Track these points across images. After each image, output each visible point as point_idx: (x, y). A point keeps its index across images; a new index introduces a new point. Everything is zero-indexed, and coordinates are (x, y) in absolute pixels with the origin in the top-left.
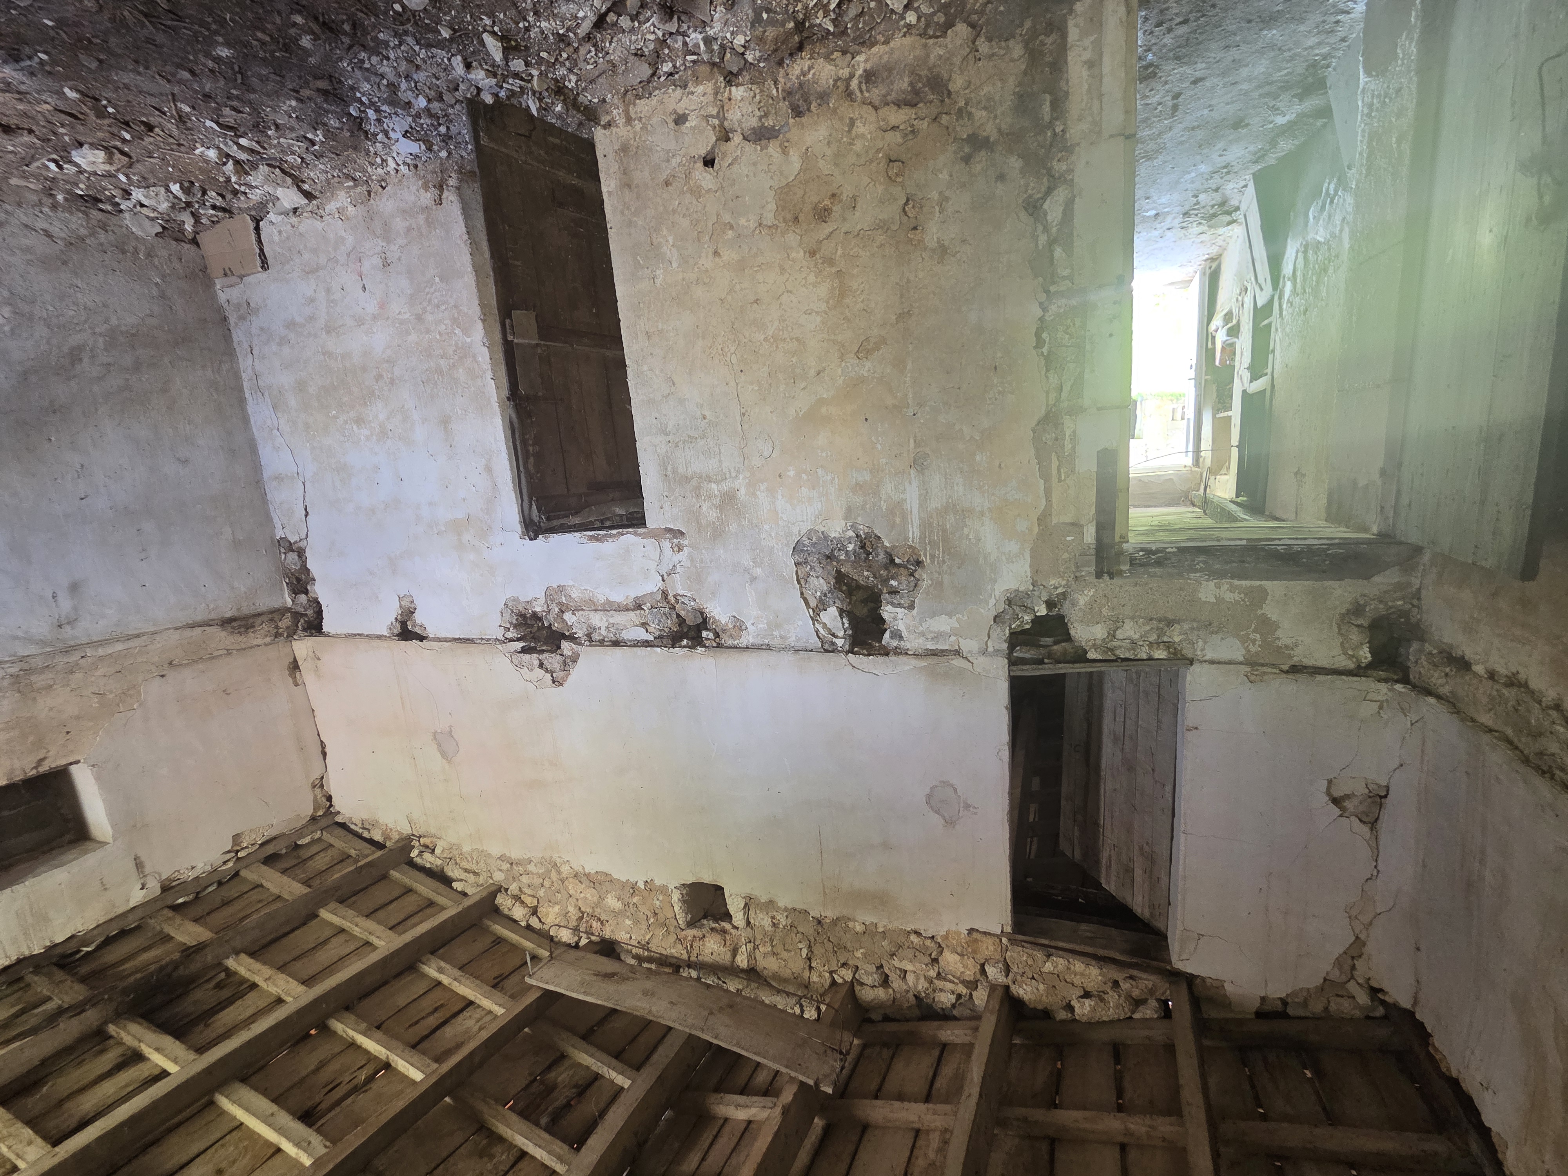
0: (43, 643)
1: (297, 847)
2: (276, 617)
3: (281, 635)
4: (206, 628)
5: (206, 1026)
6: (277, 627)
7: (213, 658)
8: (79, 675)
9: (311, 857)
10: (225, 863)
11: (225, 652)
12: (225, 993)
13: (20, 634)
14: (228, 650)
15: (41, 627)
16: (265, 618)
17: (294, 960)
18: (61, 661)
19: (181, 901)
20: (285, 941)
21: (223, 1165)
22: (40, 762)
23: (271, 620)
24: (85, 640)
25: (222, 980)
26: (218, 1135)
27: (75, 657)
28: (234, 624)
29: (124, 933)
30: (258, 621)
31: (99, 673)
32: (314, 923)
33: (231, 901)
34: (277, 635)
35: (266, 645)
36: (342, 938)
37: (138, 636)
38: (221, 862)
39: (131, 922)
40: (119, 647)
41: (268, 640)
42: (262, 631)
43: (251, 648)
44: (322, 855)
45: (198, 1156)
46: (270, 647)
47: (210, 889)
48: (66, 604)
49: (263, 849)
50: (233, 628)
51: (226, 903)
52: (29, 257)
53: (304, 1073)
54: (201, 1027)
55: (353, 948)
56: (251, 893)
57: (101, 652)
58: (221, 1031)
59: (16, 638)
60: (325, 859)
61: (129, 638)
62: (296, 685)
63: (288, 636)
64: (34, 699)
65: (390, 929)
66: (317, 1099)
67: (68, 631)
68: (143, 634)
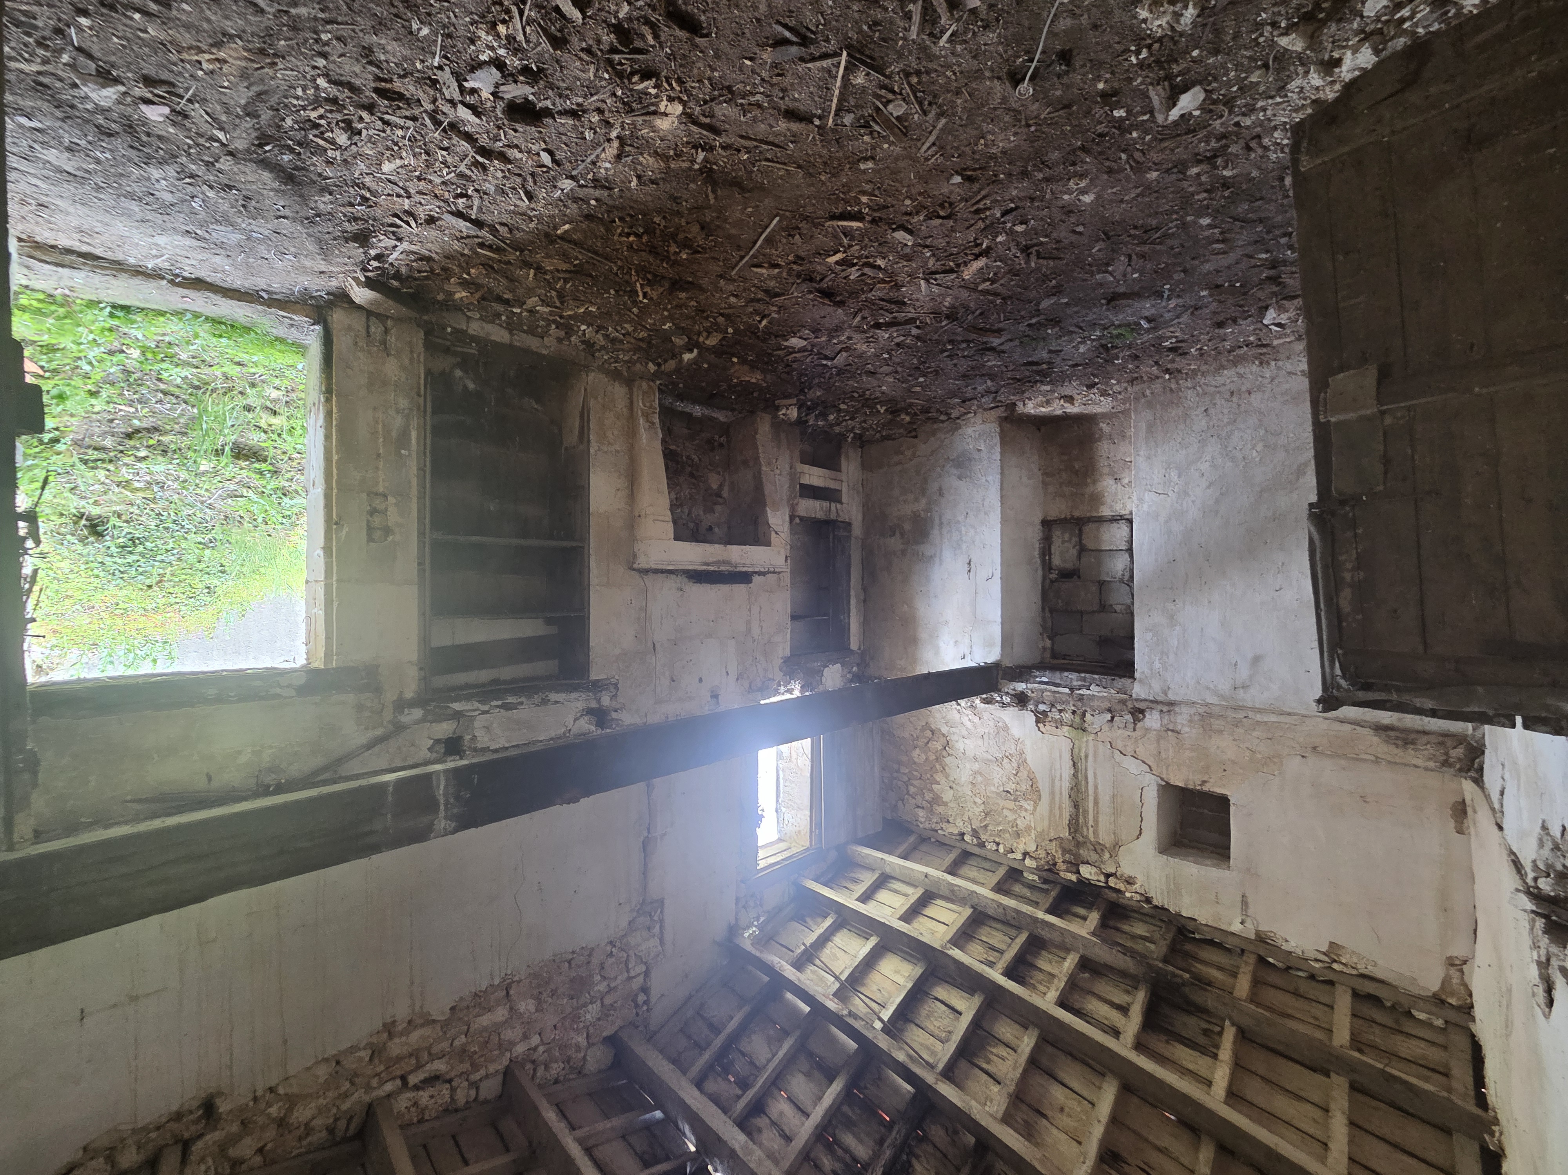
0: (1222, 697)
1: (1409, 1014)
2: (1449, 742)
3: (1451, 766)
4: (1357, 728)
5: (1167, 1042)
6: (1447, 754)
7: (1357, 759)
8: (1241, 730)
9: (1409, 1035)
10: (1317, 960)
11: (1373, 758)
12: (1202, 1040)
13: (1212, 686)
14: (1377, 757)
15: (1224, 686)
16: (1431, 738)
17: (1263, 1078)
18: (1231, 714)
19: (1271, 960)
20: (1282, 1061)
21: (1067, 1110)
22: (1204, 782)
23: (1442, 744)
24: (1250, 705)
25: (1212, 1031)
26: (1085, 1093)
27: (1240, 715)
28: (1392, 733)
29: (1220, 946)
30: (1425, 739)
31: (1255, 734)
32: (1319, 1078)
33: (1302, 996)
34: (1446, 763)
35: (1426, 769)
36: (1318, 1114)
37: (1289, 714)
38: (1313, 957)
39: (1230, 943)
40: (1273, 718)
41: (1431, 764)
42: (1426, 752)
43: (1406, 765)
44: (1423, 1044)
45: (1071, 1089)
46: (1432, 773)
47: (1301, 974)
48: (1244, 673)
49: (1360, 980)
50: (1389, 737)
51: (1296, 994)
52: (1286, 398)
53: (1151, 1138)
54: (1164, 1038)
55: (1311, 1131)
56: (1321, 1006)
57: (1259, 717)
58: (1167, 1054)
59: (1208, 688)
60: (1419, 1051)
61: (1283, 713)
62: (1460, 832)
63: (1460, 770)
64: (1210, 737)
65: (1350, 1158)
66: (1130, 1161)
67: (1241, 693)
68: (1295, 714)
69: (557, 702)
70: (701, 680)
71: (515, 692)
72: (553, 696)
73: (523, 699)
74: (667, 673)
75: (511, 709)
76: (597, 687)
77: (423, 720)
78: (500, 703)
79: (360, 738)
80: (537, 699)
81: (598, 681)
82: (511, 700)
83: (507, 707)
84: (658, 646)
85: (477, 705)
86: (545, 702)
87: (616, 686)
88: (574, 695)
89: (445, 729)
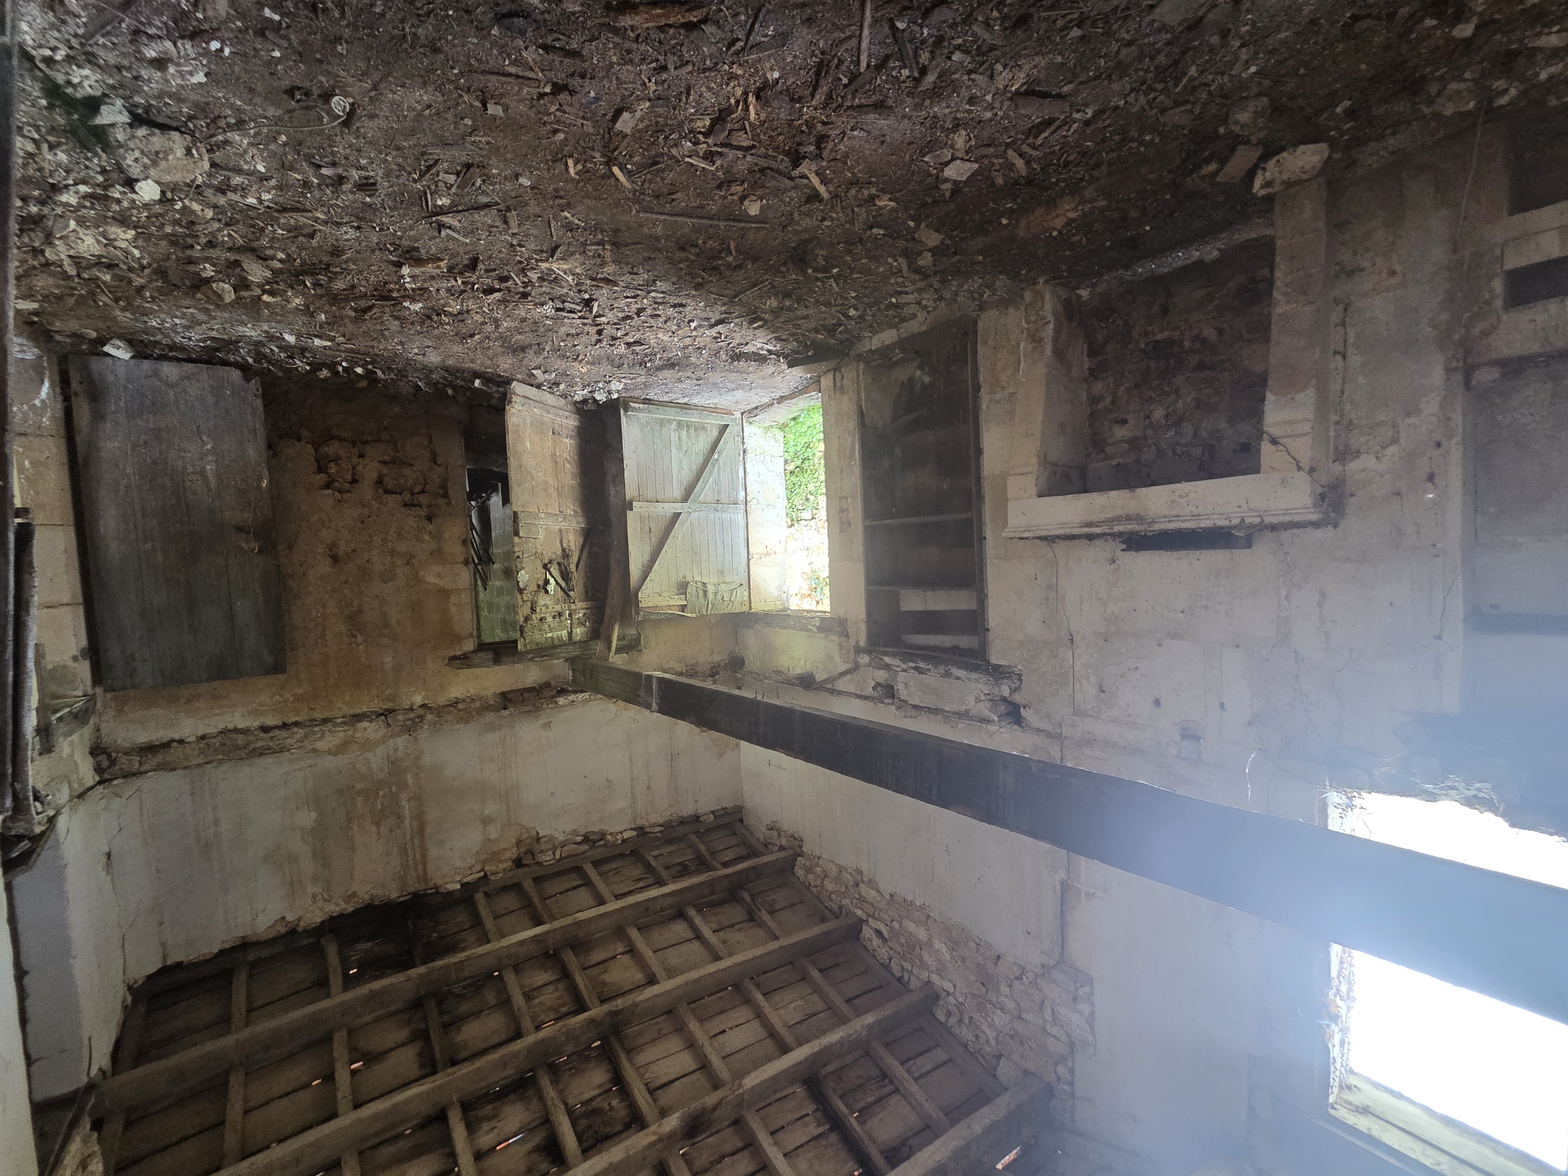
69: (958, 678)
70: (1157, 703)
71: (925, 659)
72: (956, 671)
73: (930, 667)
74: (1093, 679)
75: (922, 673)
76: (998, 673)
77: (869, 665)
78: (913, 665)
79: (842, 668)
80: (941, 669)
81: (1000, 666)
82: (921, 665)
83: (917, 669)
84: (1077, 638)
85: (899, 663)
86: (948, 675)
87: (1020, 677)
88: (974, 675)
89: (881, 675)
